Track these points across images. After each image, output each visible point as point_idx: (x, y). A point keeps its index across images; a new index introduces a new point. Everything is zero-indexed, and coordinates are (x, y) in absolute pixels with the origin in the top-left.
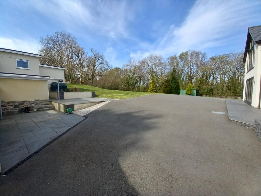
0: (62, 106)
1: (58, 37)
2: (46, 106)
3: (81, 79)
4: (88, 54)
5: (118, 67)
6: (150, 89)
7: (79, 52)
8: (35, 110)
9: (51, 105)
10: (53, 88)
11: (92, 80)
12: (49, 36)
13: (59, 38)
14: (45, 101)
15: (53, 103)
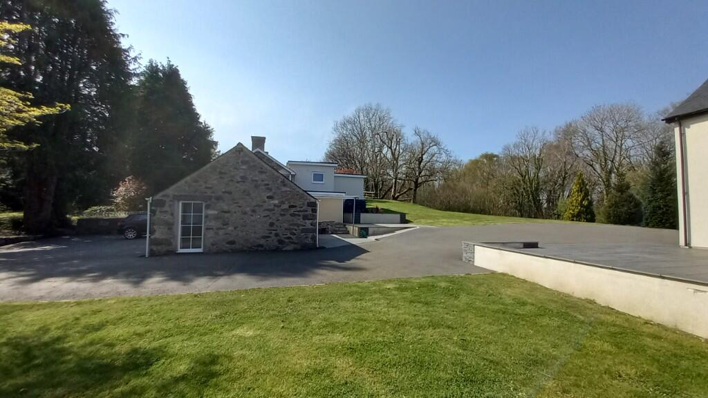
0: (357, 228)
1: (359, 117)
2: (341, 229)
3: (393, 190)
4: (410, 138)
5: (489, 153)
6: (571, 211)
7: (393, 137)
8: (330, 232)
9: (345, 229)
10: (348, 206)
11: (415, 190)
12: (346, 116)
13: (362, 118)
14: (339, 224)
15: (347, 226)
